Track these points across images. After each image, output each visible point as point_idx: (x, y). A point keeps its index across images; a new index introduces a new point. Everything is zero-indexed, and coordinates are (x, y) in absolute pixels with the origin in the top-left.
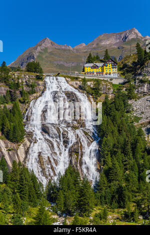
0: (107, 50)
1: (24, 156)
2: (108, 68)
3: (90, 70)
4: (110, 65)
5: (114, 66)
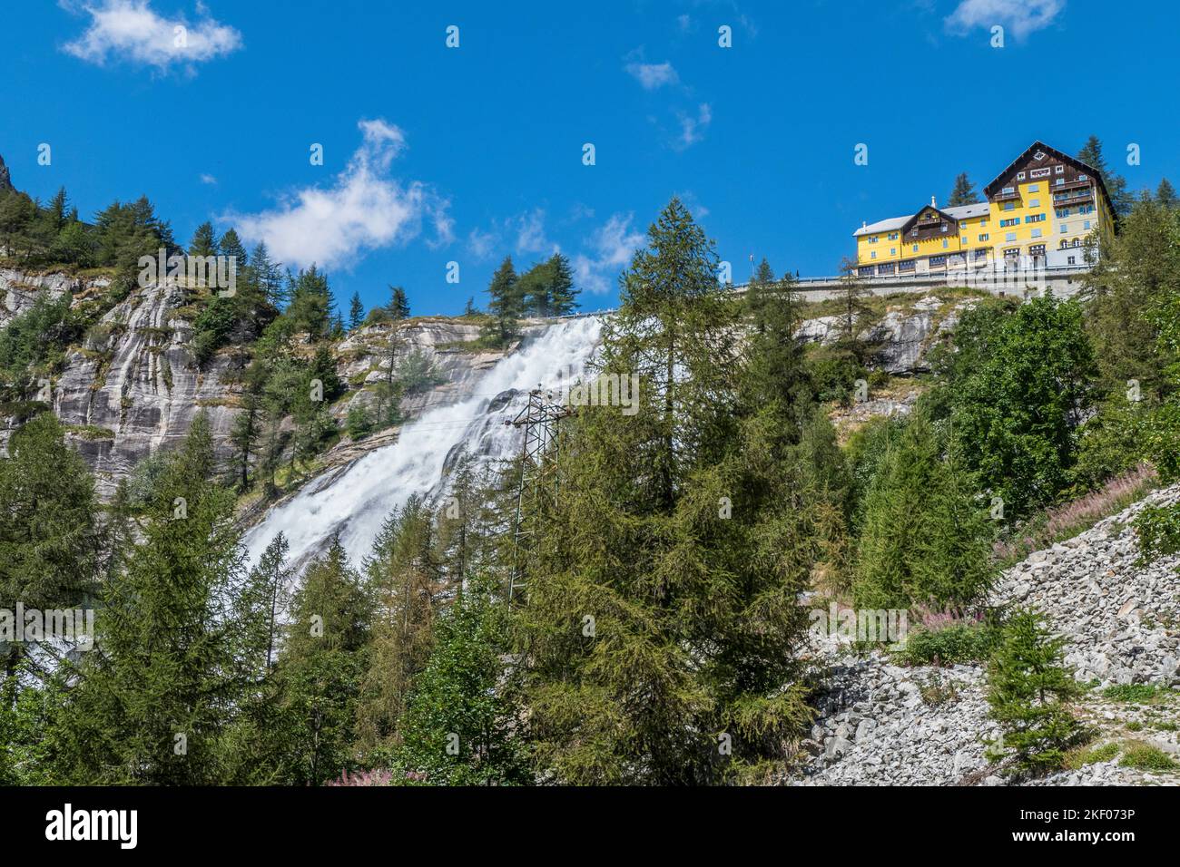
2: (1023, 221)
3: (894, 251)
4: (1035, 195)
5: (1068, 196)
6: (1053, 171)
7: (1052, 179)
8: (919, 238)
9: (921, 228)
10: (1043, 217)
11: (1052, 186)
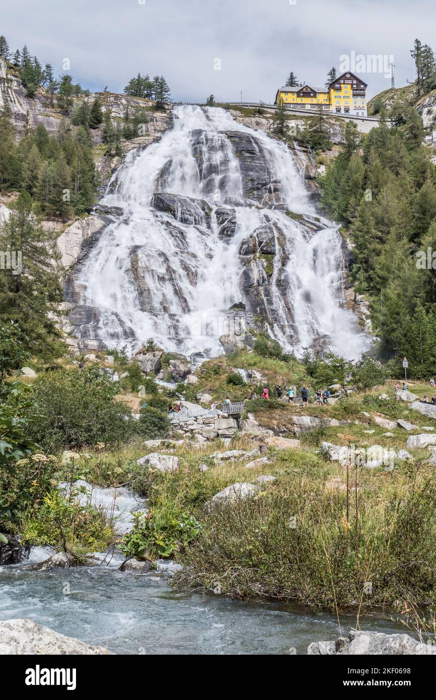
0: (334, 70)
1: (76, 252)
2: (342, 97)
3: (293, 99)
4: (346, 89)
5: (358, 92)
6: (352, 82)
7: (352, 85)
8: (303, 96)
9: (303, 93)
10: (349, 97)
11: (352, 87)
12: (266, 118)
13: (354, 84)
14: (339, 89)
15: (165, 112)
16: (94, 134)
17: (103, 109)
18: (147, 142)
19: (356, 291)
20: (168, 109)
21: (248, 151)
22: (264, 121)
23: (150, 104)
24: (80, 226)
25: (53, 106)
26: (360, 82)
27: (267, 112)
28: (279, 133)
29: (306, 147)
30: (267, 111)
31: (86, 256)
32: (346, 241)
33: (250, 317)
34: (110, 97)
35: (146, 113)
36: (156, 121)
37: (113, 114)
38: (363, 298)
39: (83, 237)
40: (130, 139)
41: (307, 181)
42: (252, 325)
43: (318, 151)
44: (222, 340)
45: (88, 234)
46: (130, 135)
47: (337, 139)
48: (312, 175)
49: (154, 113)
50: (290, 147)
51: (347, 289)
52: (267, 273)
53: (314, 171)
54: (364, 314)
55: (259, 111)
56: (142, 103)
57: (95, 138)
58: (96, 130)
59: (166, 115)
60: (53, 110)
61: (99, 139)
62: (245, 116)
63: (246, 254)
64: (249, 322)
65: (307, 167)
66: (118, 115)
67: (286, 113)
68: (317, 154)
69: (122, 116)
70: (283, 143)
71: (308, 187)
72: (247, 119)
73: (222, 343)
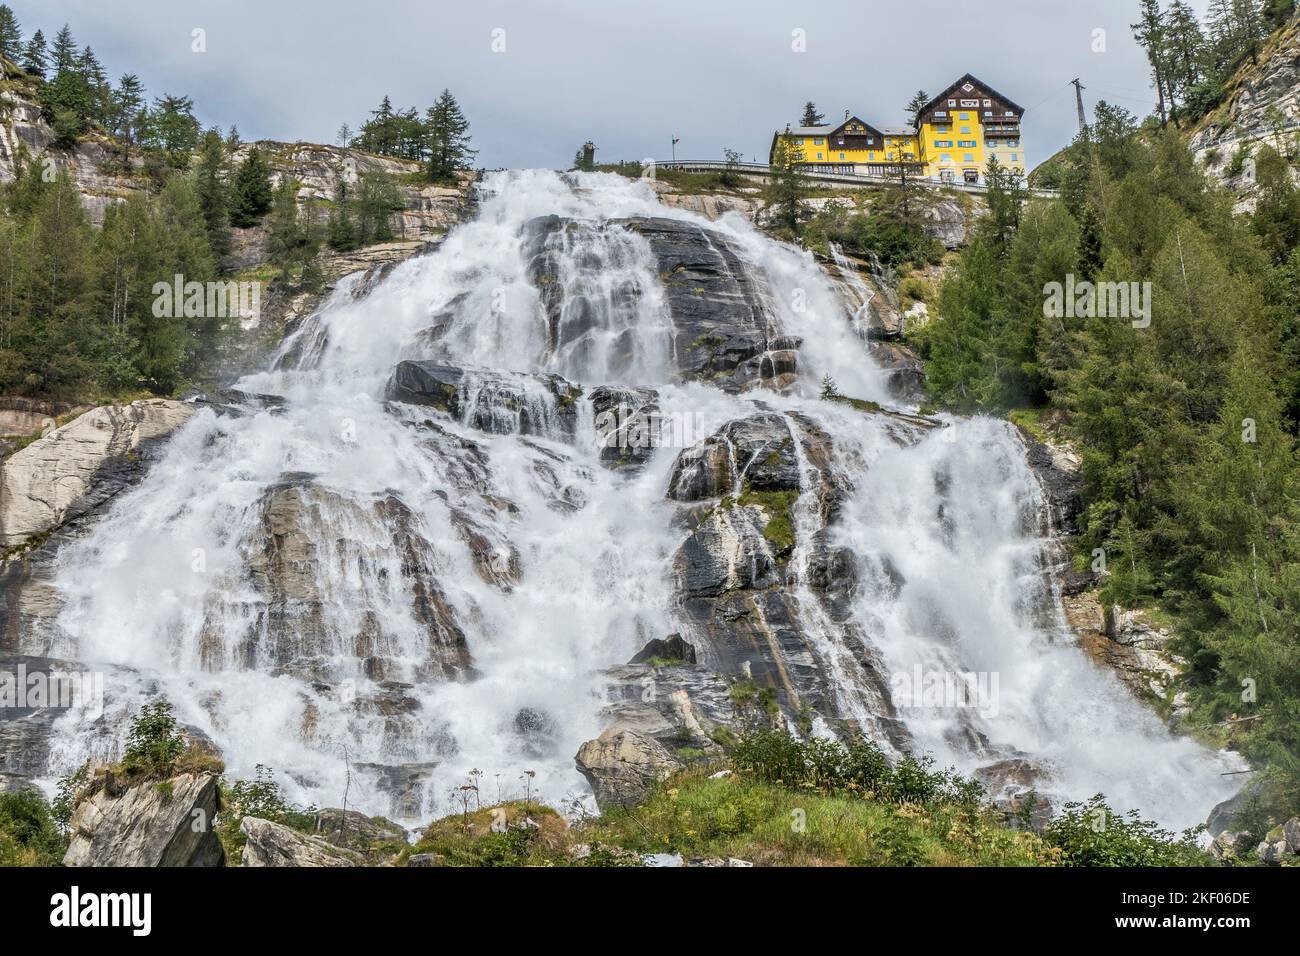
0: (921, 96)
1: (68, 491)
2: (955, 144)
3: (820, 156)
4: (965, 124)
5: (997, 128)
6: (981, 103)
7: (981, 110)
8: (846, 147)
9: (847, 137)
10: (974, 144)
11: (981, 117)
12: (748, 197)
13: (988, 109)
14: (947, 123)
15: (456, 185)
16: (244, 241)
17: (275, 181)
18: (397, 255)
19: (1107, 600)
20: (465, 179)
21: (696, 267)
22: (739, 202)
23: (414, 168)
24: (106, 419)
25: (128, 170)
26: (1003, 103)
27: (748, 184)
28: (788, 226)
29: (867, 258)
30: (747, 181)
31: (102, 506)
32: (1046, 447)
33: (716, 689)
34: (298, 152)
35: (400, 188)
36: (429, 207)
37: (303, 192)
38: (1141, 619)
39: (109, 449)
40: (350, 249)
41: (876, 345)
42: (725, 717)
43: (900, 267)
44: (590, 761)
45: (128, 442)
46: (348, 240)
47: (955, 237)
48: (890, 327)
49: (422, 188)
50: (819, 258)
51: (1073, 596)
52: (773, 544)
53: (894, 317)
54: (1157, 676)
55: (727, 179)
56: (389, 165)
57: (247, 250)
58: (250, 232)
59: (456, 192)
60: (127, 181)
61: (257, 253)
62: (685, 193)
63: (695, 495)
64: (711, 704)
65: (874, 309)
66: (318, 194)
67: (802, 184)
68: (901, 275)
69: (330, 195)
70: (797, 249)
71: (884, 359)
72: (690, 198)
73: (588, 772)
